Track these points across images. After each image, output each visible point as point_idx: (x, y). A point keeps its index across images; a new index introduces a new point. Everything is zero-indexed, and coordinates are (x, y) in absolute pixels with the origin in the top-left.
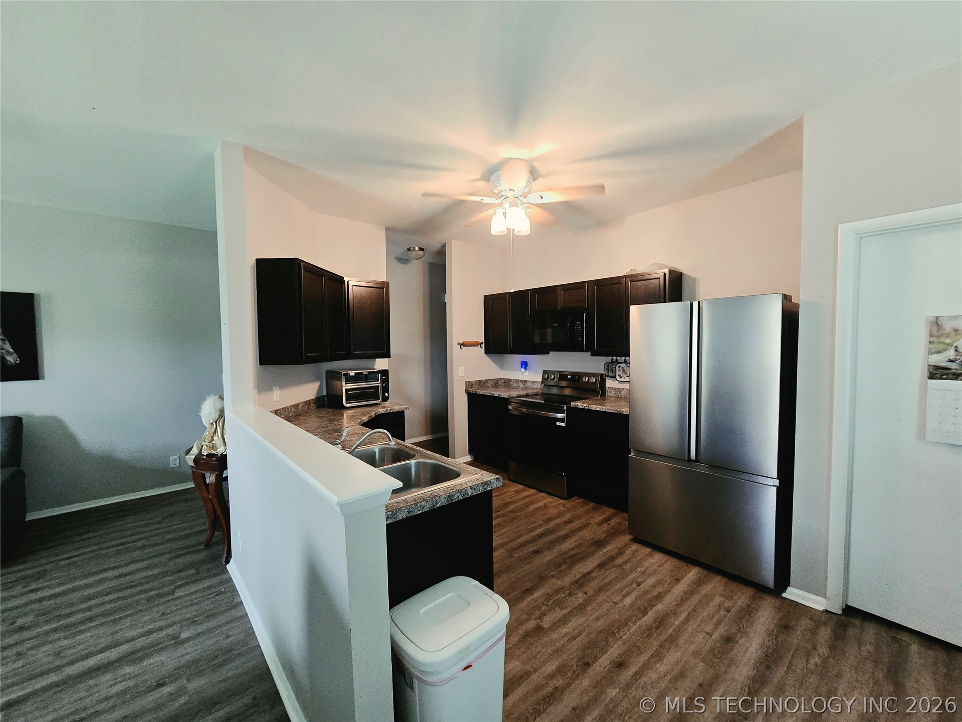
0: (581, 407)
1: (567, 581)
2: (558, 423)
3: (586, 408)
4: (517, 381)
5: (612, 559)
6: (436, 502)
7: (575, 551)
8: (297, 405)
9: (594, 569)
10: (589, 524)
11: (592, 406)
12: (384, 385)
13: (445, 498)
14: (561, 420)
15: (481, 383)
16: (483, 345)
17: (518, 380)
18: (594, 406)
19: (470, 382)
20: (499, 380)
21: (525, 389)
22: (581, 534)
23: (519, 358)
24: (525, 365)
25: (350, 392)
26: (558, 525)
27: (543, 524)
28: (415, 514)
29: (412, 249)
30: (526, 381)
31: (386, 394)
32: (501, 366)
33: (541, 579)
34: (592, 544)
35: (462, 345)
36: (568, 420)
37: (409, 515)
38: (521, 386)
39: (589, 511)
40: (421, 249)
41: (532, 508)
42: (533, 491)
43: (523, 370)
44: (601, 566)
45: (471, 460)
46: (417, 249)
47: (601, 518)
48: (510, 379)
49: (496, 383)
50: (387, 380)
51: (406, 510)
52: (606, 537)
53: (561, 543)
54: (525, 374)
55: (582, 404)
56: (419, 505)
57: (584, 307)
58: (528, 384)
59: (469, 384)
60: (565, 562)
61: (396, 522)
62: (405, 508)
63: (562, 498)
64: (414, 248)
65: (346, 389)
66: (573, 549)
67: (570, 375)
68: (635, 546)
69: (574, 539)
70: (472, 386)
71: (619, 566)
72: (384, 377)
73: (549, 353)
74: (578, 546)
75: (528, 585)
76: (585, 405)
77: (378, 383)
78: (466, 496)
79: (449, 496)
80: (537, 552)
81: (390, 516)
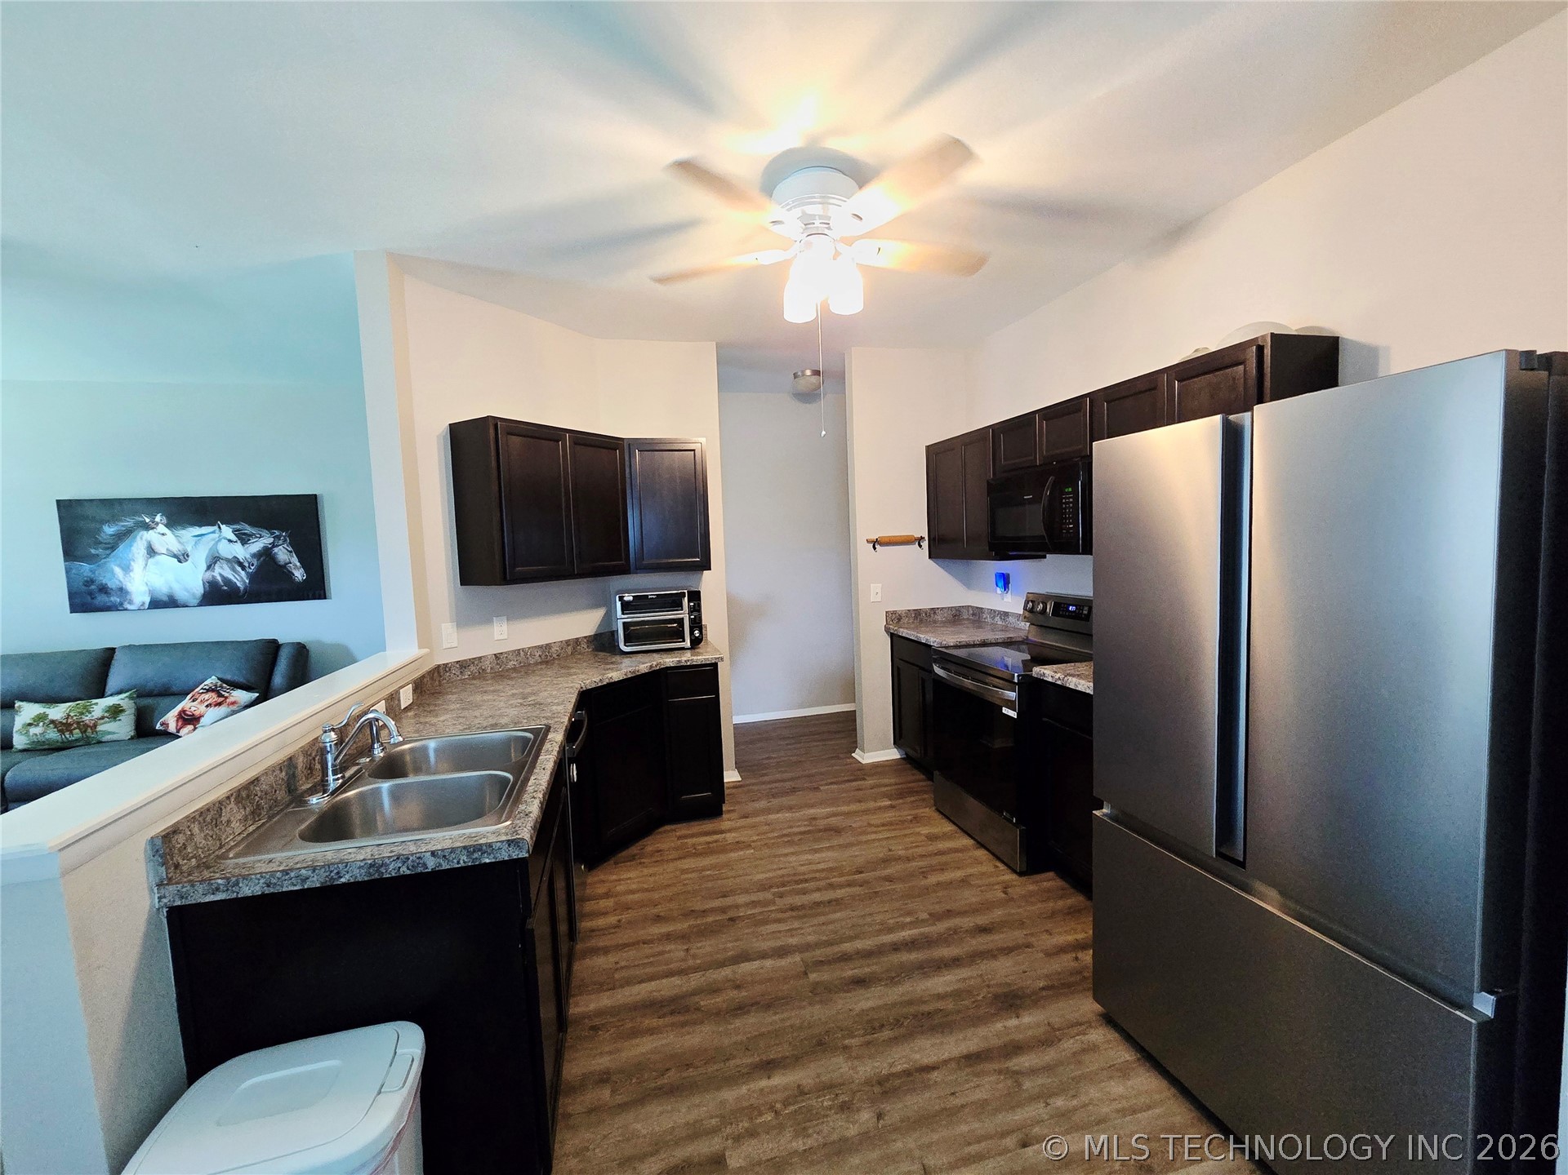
0: (1050, 680)
1: (867, 1069)
2: (1005, 711)
3: (1059, 682)
4: (993, 612)
5: (1015, 1048)
6: (338, 873)
7: (940, 1005)
8: (548, 646)
9: (946, 1062)
10: (1028, 946)
11: (1070, 678)
12: (692, 617)
13: (360, 867)
14: (1010, 704)
15: (920, 617)
16: (925, 544)
17: (995, 611)
18: (1074, 679)
19: (894, 613)
20: (962, 610)
21: (1005, 629)
22: (985, 966)
23: (992, 567)
24: (1005, 580)
25: (632, 628)
26: (955, 931)
27: (927, 920)
28: (284, 890)
29: (800, 373)
30: (1006, 614)
31: (697, 632)
32: (968, 582)
33: (821, 1044)
34: (996, 997)
35: (875, 543)
36: (1023, 705)
37: (267, 891)
38: (1000, 623)
39: (1053, 914)
40: (817, 373)
41: (933, 879)
42: (967, 842)
43: (999, 591)
44: (972, 1059)
45: (899, 757)
46: (808, 372)
47: (1070, 938)
48: (982, 608)
49: (956, 616)
50: (697, 608)
51: (262, 881)
52: (1043, 989)
53: (926, 975)
54: (1005, 600)
55: (1053, 674)
56: (292, 874)
57: (1083, 454)
58: (1011, 619)
59: (894, 617)
60: (898, 1023)
61: (236, 900)
62: (258, 876)
63: (1014, 871)
64: (803, 372)
65: (624, 623)
66: (940, 997)
67: (1073, 606)
68: (1100, 1035)
69: (964, 972)
70: (899, 620)
71: (1016, 1075)
72: (692, 604)
73: (1045, 557)
74: (957, 995)
75: (783, 1050)
76: (1058, 676)
77: (684, 614)
78: (420, 870)
79: (371, 866)
80: (860, 982)
81: (221, 887)
